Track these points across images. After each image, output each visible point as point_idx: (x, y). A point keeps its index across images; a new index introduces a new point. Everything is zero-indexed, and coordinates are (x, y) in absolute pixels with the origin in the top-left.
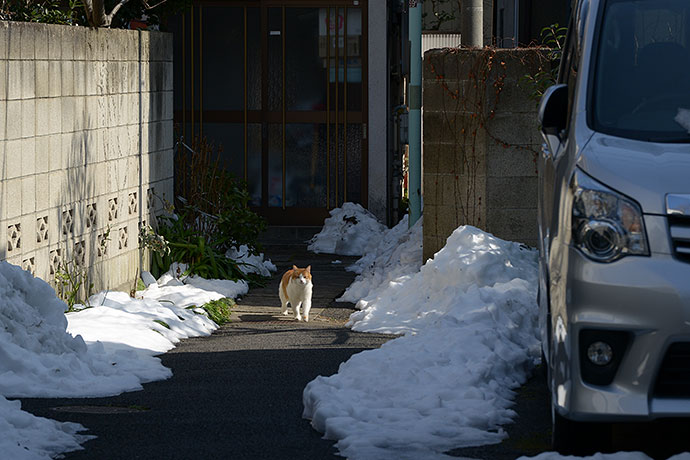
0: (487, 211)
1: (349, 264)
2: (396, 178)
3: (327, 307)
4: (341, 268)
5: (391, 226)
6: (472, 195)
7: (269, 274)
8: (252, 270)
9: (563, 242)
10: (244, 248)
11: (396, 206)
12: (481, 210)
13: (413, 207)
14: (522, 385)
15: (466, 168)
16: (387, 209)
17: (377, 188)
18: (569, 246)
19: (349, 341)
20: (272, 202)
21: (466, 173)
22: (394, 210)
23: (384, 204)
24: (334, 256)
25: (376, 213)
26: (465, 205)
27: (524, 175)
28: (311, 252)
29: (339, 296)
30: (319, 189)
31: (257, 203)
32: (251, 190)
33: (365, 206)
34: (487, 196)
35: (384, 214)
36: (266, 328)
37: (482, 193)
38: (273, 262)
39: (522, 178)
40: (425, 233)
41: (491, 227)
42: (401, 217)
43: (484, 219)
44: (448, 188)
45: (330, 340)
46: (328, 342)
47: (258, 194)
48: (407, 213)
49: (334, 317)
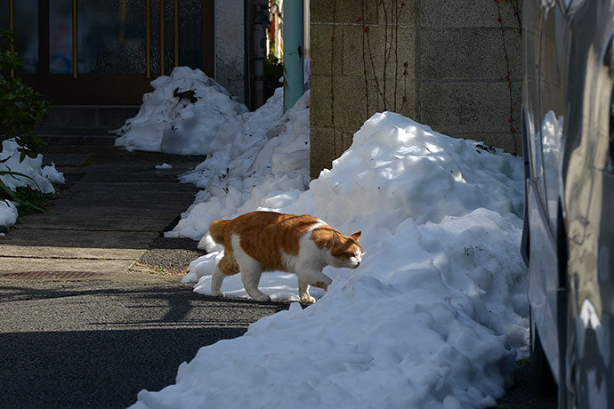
0: (418, 85)
1: (185, 170)
2: (259, 27)
3: (151, 247)
4: (171, 178)
5: (253, 107)
6: (392, 58)
7: (51, 189)
8: (23, 183)
9: (589, 164)
10: (11, 145)
11: (260, 72)
12: (408, 83)
13: (290, 76)
14: (498, 401)
15: (382, 15)
16: (246, 77)
17: (229, 43)
18: (604, 170)
19: (192, 315)
20: (56, 67)
21: (382, 22)
22: (256, 78)
23: (241, 69)
24: (160, 156)
25: (227, 85)
26: (380, 75)
27: (479, 24)
28: (121, 150)
29: (170, 228)
30: (133, 45)
31: (31, 68)
32: (21, 47)
33: (209, 72)
34: (418, 59)
35: (240, 85)
36: (48, 287)
37: (408, 55)
38: (58, 168)
39: (476, 31)
40: (314, 122)
41: (425, 114)
42: (269, 93)
43: (412, 99)
44: (352, 47)
45: (159, 313)
46: (153, 315)
47: (33, 53)
48: (281, 85)
49: (163, 264)
